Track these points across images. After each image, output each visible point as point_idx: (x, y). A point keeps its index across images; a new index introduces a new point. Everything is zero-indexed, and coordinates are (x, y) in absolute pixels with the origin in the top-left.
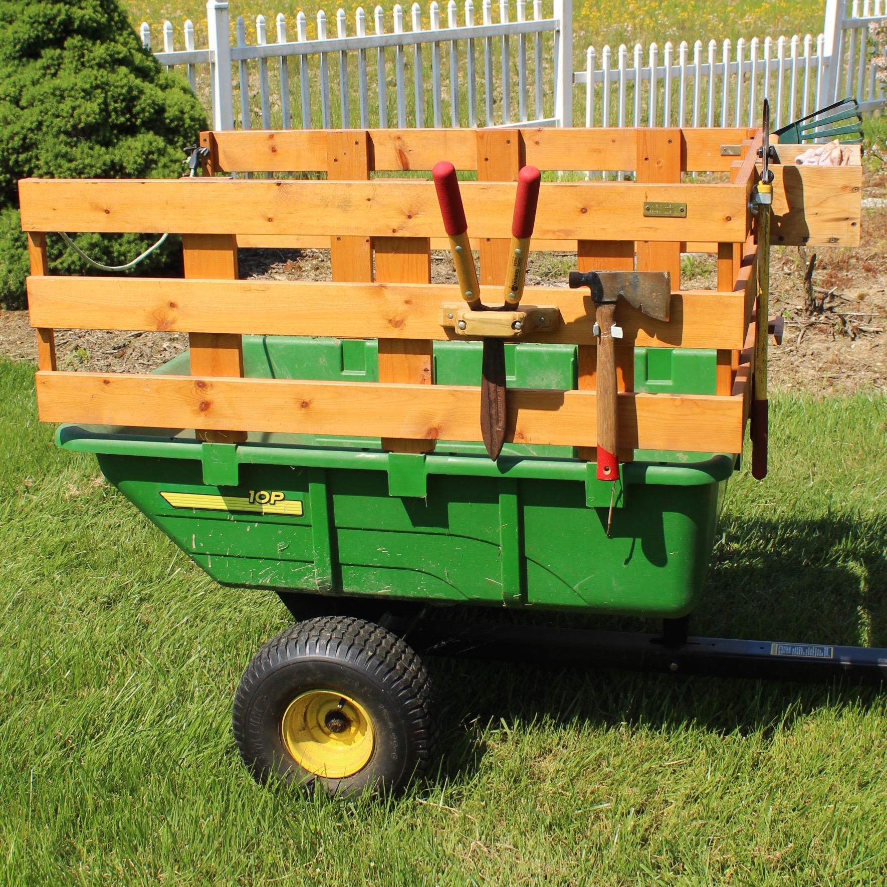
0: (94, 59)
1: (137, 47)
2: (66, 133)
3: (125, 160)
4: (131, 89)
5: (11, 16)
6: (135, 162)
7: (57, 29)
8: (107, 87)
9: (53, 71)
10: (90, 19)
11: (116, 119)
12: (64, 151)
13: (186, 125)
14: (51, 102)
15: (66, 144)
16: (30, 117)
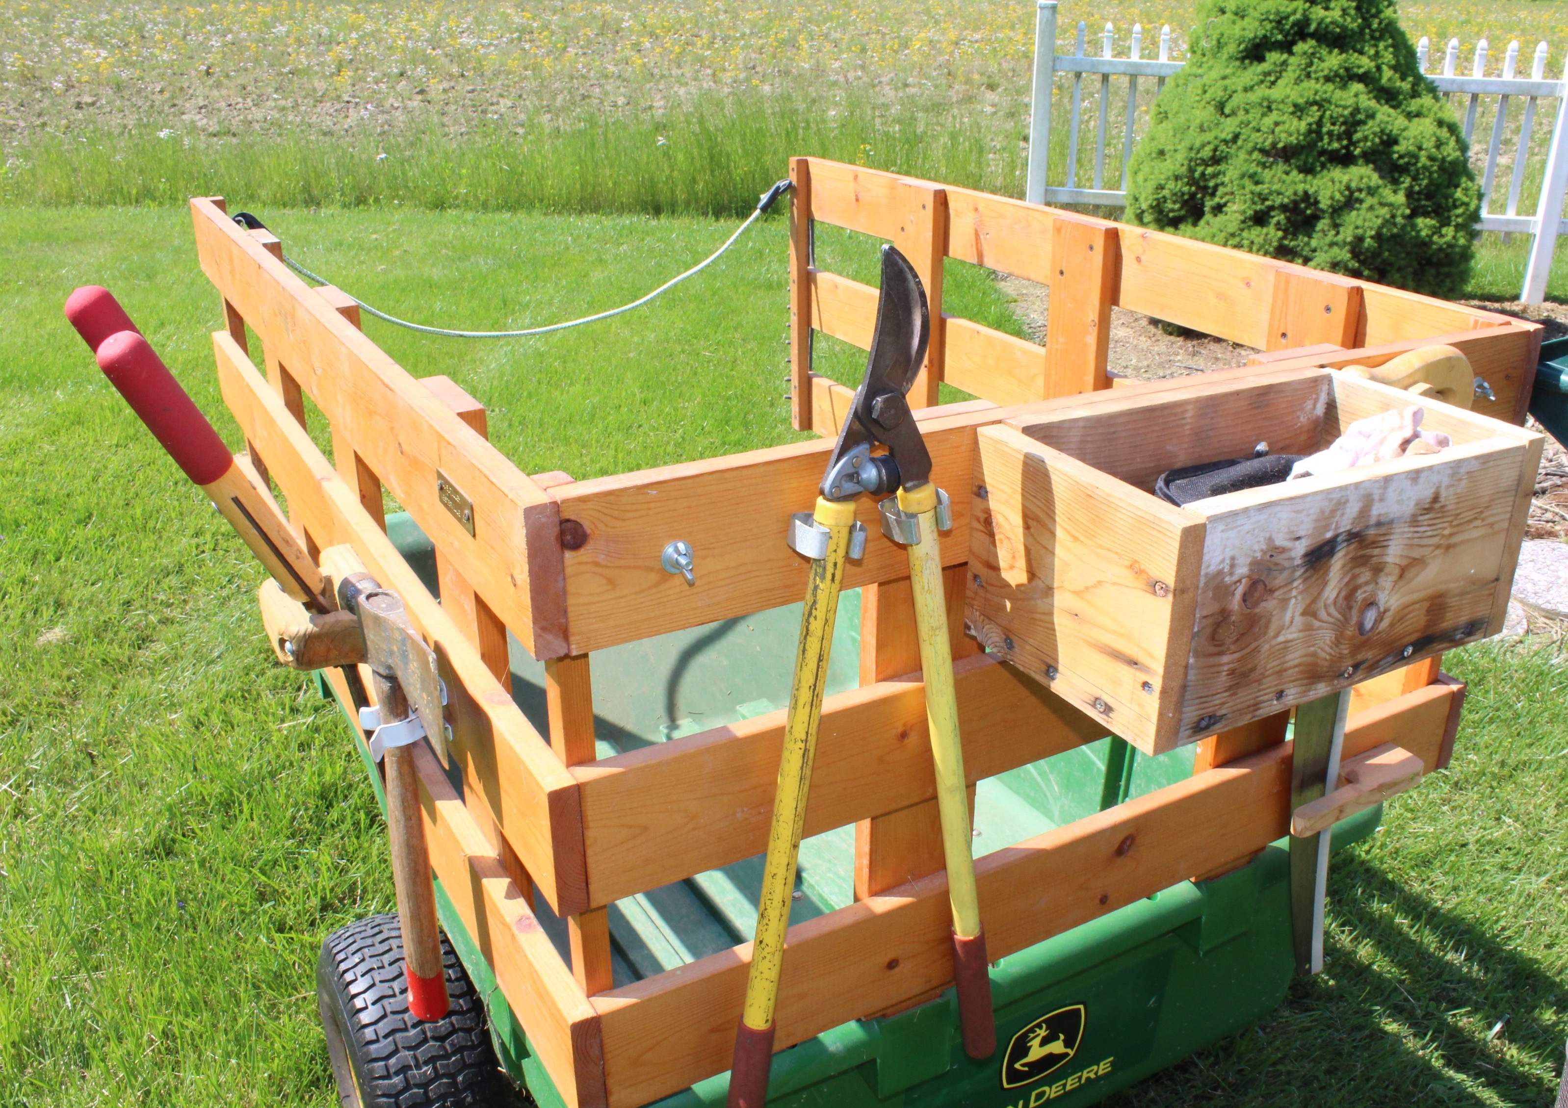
0: (1322, 71)
1: (1393, 62)
2: (1262, 151)
3: (1322, 193)
4: (1357, 110)
5: (1244, 10)
6: (1332, 198)
7: (1289, 31)
8: (1326, 105)
9: (1272, 79)
10: (1332, 23)
11: (1329, 144)
12: (1251, 171)
13: (1420, 165)
14: (1255, 114)
15: (1259, 163)
16: (1229, 127)
